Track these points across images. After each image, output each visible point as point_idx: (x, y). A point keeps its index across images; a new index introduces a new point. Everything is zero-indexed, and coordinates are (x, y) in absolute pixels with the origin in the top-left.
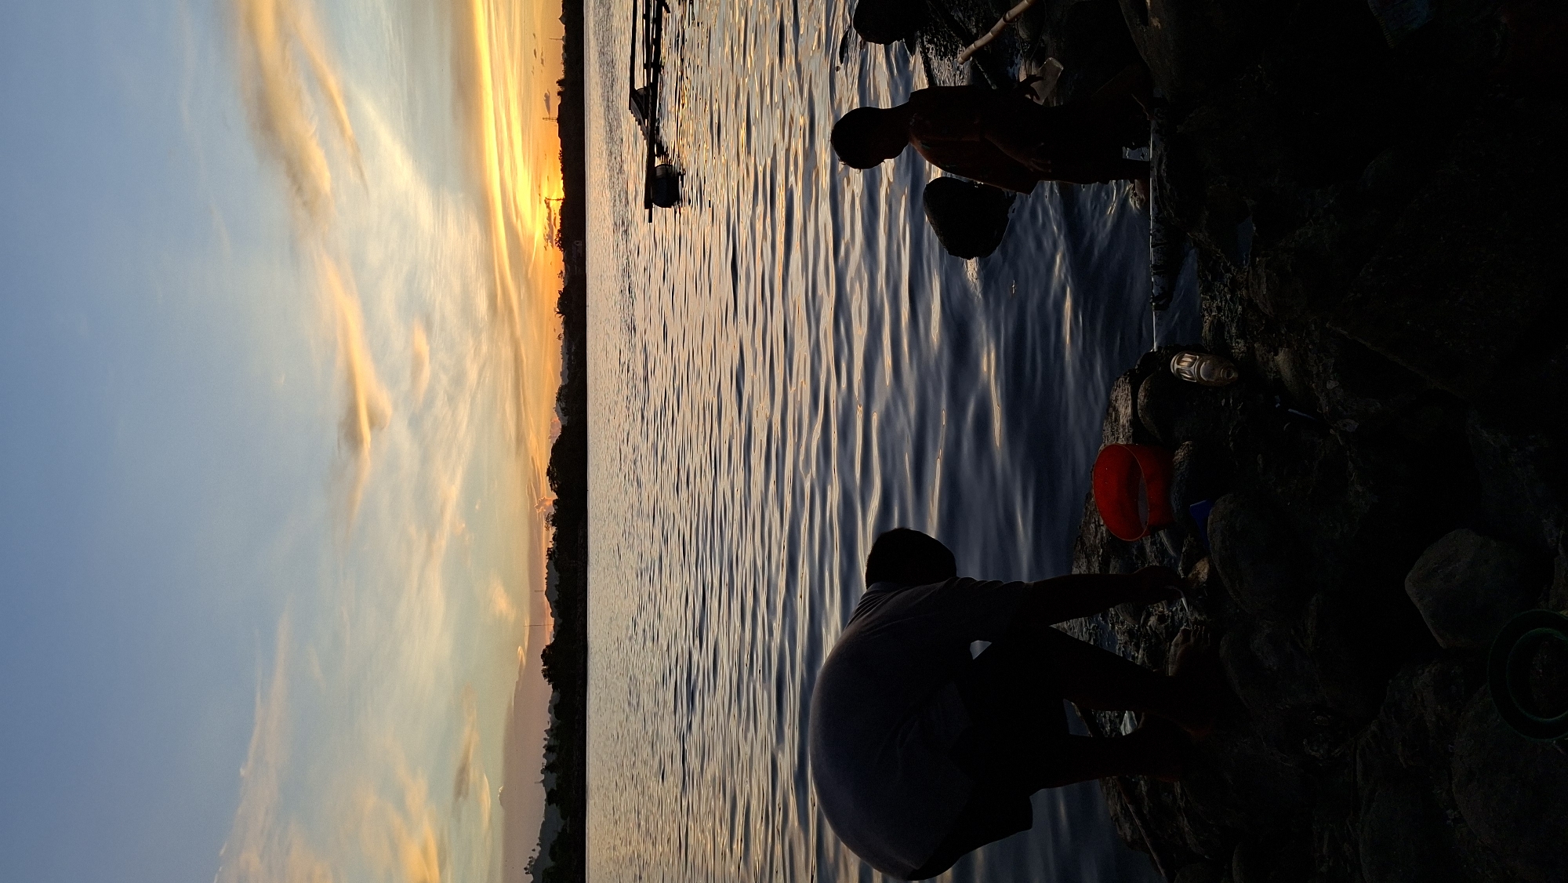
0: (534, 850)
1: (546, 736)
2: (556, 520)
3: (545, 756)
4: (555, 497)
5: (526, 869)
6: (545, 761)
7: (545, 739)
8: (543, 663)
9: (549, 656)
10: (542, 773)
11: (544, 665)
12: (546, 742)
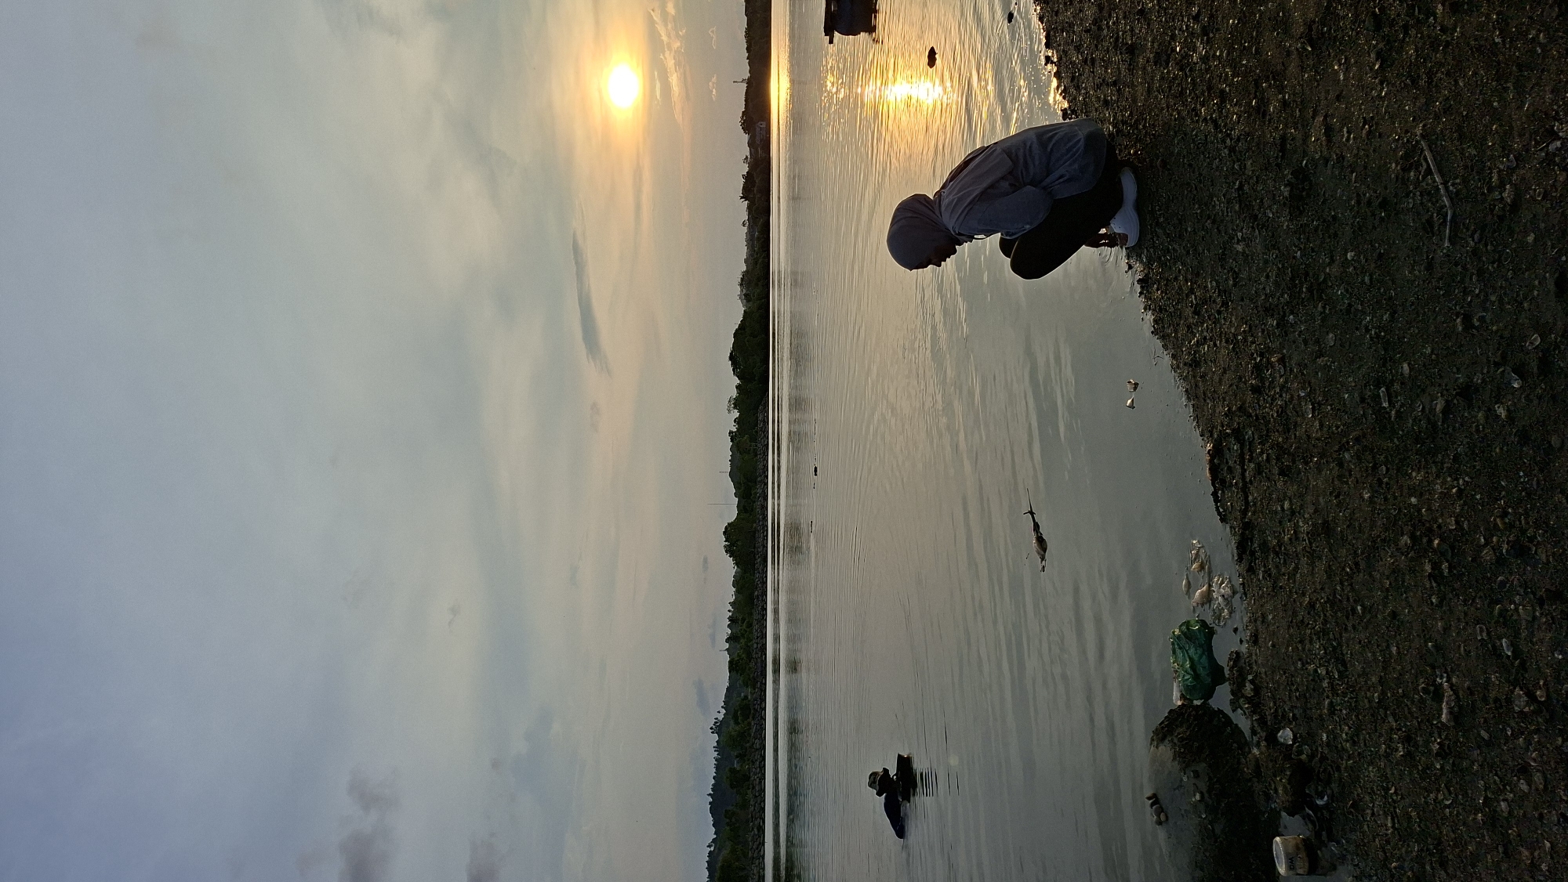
0: (719, 712)
1: (731, 608)
2: (737, 403)
3: (729, 626)
4: (739, 382)
5: (711, 728)
6: (730, 632)
7: (729, 611)
8: (724, 539)
9: (730, 532)
10: (727, 641)
11: (725, 541)
12: (731, 614)
